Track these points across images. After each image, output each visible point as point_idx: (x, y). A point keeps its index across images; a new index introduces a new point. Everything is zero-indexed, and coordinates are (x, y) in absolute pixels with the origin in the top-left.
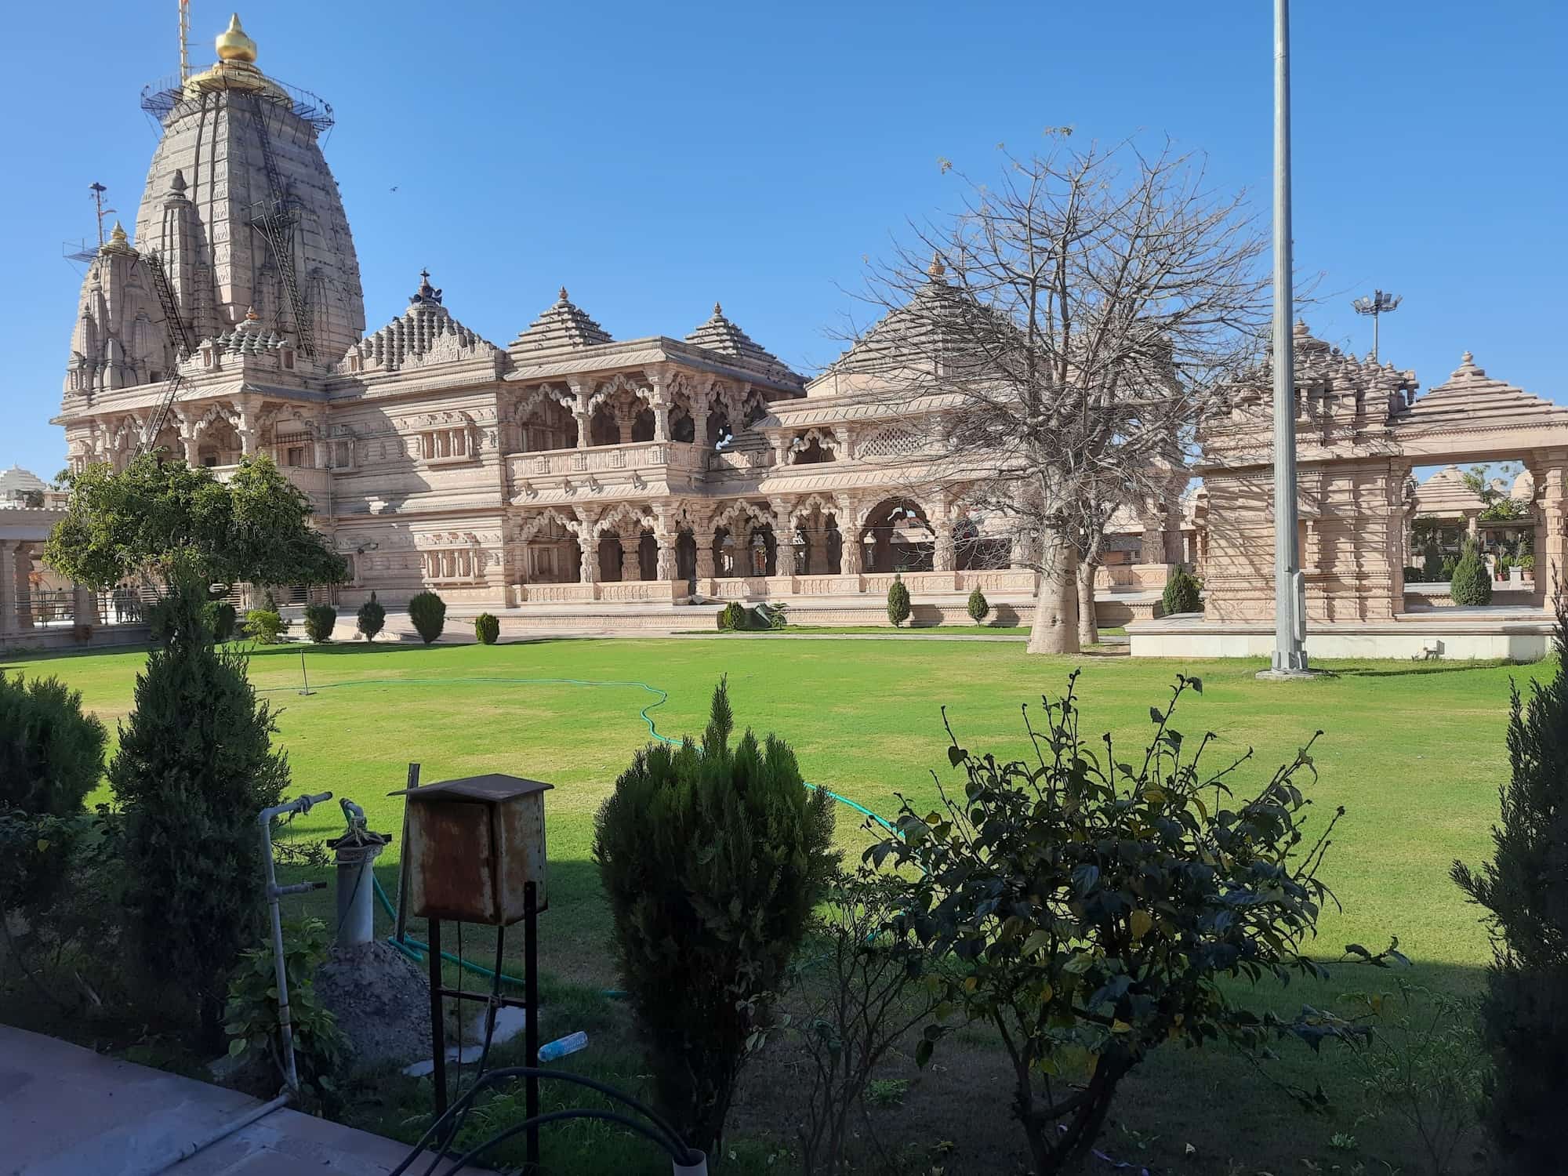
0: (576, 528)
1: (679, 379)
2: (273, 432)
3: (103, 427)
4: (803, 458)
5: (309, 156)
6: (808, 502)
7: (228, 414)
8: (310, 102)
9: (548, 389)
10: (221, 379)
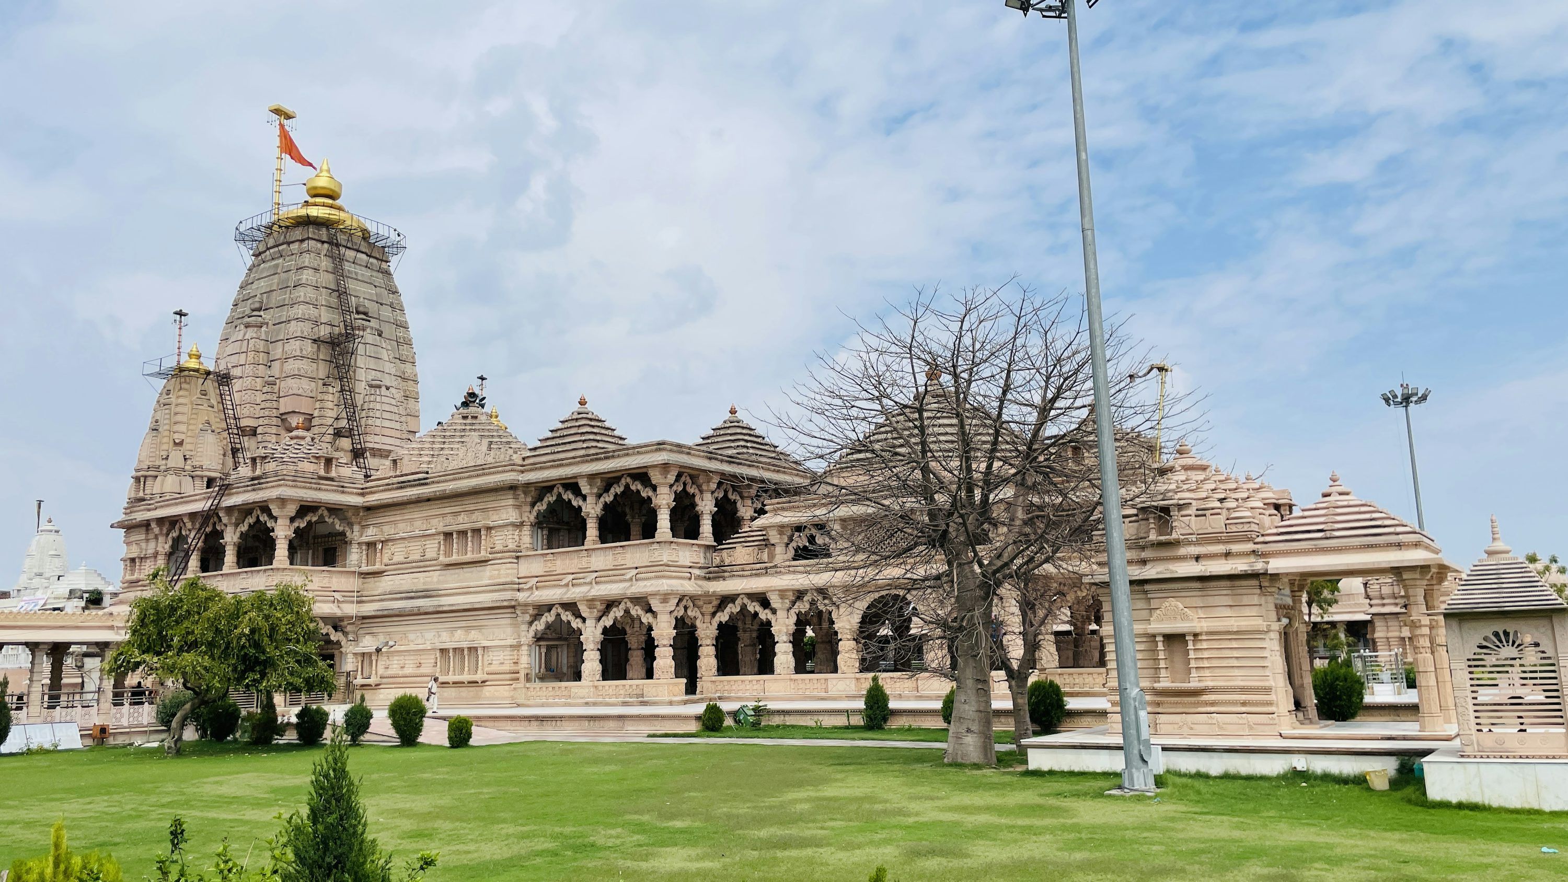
0: (580, 625)
1: (683, 479)
2: (311, 534)
3: (157, 530)
4: (802, 554)
5: (379, 279)
6: (805, 599)
7: (266, 518)
8: (383, 231)
9: (561, 490)
10: (264, 486)
